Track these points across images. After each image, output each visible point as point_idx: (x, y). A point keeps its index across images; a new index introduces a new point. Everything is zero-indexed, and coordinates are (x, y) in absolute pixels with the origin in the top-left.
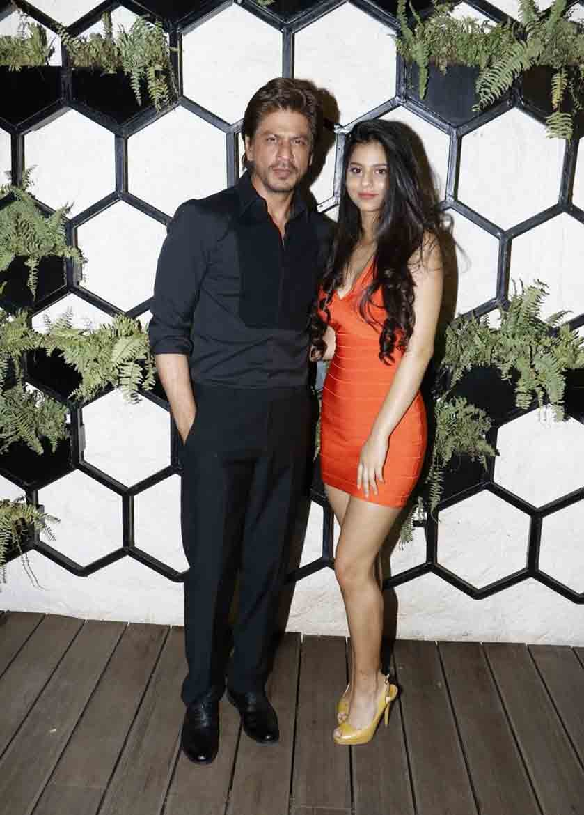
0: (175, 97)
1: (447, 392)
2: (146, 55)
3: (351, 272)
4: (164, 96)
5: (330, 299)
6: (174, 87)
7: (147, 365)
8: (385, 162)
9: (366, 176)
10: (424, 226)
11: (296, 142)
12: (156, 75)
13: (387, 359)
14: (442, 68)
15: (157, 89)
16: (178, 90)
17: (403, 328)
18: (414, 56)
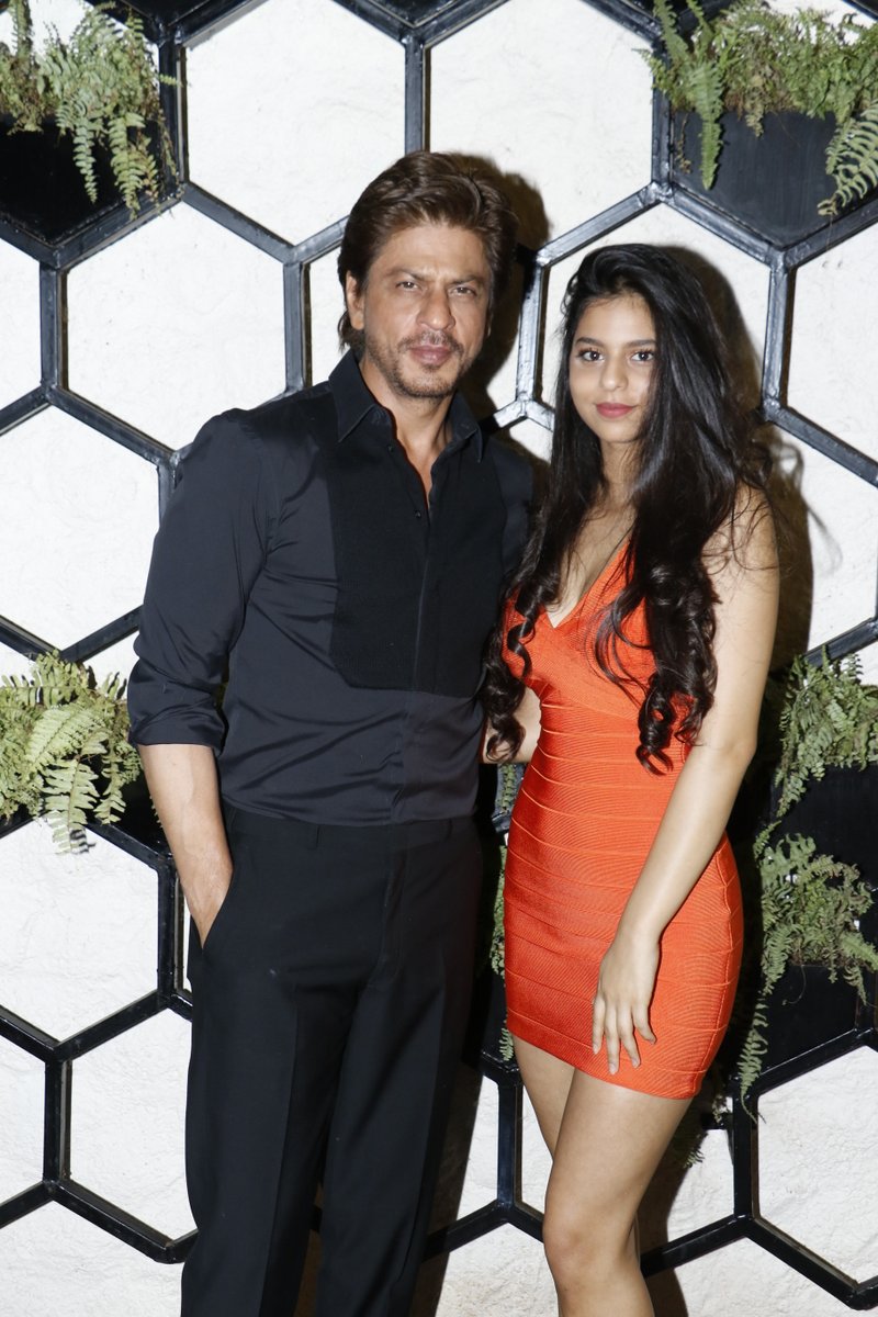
0: (172, 184)
1: (772, 826)
2: (108, 92)
3: (577, 569)
4: (147, 182)
5: (530, 628)
6: (169, 162)
7: (109, 766)
8: (651, 335)
9: (613, 366)
10: (739, 474)
11: (459, 290)
12: (129, 139)
13: (654, 760)
14: (753, 121)
15: (131, 167)
16: (178, 170)
17: (691, 692)
18: (690, 96)
